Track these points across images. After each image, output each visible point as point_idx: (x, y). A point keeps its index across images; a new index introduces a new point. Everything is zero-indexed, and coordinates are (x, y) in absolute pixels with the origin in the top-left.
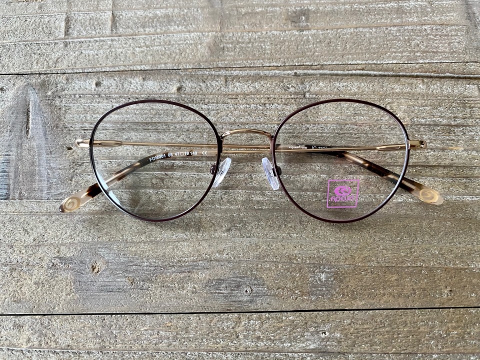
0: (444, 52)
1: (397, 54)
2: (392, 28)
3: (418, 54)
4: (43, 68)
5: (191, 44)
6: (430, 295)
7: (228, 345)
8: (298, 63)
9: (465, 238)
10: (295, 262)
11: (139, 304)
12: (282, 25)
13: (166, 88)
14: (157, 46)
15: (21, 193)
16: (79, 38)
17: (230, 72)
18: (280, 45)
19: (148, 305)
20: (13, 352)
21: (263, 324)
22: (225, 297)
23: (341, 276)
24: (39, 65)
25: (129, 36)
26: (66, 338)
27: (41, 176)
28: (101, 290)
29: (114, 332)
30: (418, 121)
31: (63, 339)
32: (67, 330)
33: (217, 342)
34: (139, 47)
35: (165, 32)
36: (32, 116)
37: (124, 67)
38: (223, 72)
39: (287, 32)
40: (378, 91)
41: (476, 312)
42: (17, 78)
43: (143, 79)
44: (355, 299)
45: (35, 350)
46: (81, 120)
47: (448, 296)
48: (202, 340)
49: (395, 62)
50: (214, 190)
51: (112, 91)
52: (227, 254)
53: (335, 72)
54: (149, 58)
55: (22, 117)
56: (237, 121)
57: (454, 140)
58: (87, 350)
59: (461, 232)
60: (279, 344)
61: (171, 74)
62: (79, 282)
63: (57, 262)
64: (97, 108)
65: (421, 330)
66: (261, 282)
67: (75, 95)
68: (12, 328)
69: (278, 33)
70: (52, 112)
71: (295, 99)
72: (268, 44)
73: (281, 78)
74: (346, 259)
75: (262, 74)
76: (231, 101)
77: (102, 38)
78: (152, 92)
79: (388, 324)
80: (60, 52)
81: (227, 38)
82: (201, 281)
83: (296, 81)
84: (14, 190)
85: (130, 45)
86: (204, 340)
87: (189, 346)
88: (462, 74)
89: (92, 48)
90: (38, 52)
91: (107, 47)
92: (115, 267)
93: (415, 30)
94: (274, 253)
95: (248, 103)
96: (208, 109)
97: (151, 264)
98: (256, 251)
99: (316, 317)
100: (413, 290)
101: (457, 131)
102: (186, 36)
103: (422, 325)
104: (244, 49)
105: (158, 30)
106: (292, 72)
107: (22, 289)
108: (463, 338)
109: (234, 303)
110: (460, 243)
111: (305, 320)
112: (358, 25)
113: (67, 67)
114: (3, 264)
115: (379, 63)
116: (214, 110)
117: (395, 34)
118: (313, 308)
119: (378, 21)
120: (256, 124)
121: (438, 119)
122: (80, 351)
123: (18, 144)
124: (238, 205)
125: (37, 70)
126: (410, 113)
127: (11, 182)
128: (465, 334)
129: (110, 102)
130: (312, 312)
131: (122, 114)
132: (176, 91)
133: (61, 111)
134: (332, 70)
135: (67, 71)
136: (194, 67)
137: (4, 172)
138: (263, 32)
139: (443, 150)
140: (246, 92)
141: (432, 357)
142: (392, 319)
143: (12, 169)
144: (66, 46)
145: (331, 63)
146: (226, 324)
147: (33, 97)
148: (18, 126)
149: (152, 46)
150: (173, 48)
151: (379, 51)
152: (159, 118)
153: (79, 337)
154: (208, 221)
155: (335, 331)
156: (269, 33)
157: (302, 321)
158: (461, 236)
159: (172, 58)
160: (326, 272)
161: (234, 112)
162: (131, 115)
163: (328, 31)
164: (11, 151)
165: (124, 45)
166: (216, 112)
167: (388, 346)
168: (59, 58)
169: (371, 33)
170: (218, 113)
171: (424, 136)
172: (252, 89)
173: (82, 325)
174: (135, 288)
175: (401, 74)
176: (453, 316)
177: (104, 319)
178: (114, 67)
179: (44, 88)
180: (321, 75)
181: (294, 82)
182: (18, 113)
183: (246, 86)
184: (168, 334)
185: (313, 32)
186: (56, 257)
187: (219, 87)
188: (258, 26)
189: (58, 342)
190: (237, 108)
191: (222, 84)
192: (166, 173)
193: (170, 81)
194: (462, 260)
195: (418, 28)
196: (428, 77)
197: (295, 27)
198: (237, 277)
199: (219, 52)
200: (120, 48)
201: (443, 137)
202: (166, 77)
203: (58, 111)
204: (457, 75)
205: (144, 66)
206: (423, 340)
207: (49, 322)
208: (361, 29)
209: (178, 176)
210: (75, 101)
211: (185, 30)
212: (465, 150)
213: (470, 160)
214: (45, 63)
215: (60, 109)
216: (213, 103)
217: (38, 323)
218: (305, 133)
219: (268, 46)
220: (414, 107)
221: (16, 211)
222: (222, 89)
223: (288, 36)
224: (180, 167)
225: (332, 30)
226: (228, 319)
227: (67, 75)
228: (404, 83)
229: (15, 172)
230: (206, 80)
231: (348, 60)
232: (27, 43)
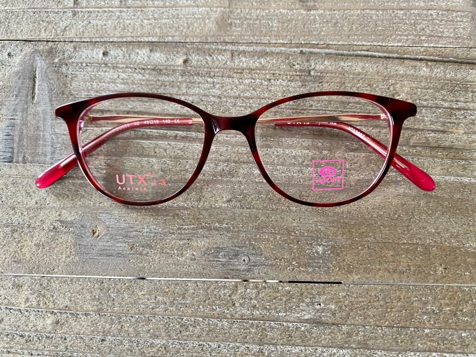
0: (449, 37)
1: (402, 37)
2: (398, 11)
3: (423, 38)
4: (51, 36)
5: (199, 18)
6: (424, 271)
7: (224, 312)
8: (304, 41)
9: (462, 219)
10: (293, 234)
11: (138, 269)
12: (290, 4)
13: (173, 60)
14: (165, 19)
15: (24, 157)
16: (88, 8)
17: (236, 48)
18: (287, 23)
19: (146, 270)
20: (11, 311)
21: (259, 293)
22: (223, 265)
23: (338, 250)
24: (47, 33)
25: (138, 8)
26: (65, 299)
27: (45, 141)
28: (101, 254)
29: (112, 295)
30: (420, 103)
31: (62, 300)
32: (66, 292)
33: (213, 308)
34: (148, 20)
35: (173, 6)
36: (39, 82)
37: (132, 39)
38: (230, 47)
39: (295, 11)
40: (382, 72)
41: (468, 290)
42: (24, 44)
43: (150, 50)
44: (351, 272)
45: (33, 309)
46: (87, 88)
47: (442, 273)
48: (199, 306)
49: (400, 44)
50: (216, 162)
51: (118, 61)
52: (227, 224)
53: (341, 52)
54: (157, 30)
55: (28, 82)
56: (242, 95)
57: (455, 123)
58: (85, 311)
59: (458, 212)
60: (274, 314)
61: (178, 46)
62: (80, 245)
63: (58, 226)
64: (104, 77)
65: (414, 305)
66: (259, 252)
67: (82, 63)
68: (11, 287)
69: (286, 10)
70: (58, 79)
71: (300, 76)
72: (276, 21)
73: (287, 56)
74: (344, 234)
75: (268, 50)
76: (237, 76)
77: (110, 9)
78: (159, 63)
79: (383, 298)
80: (69, 20)
81: (235, 14)
82: (200, 249)
83: (302, 58)
84: (17, 153)
85: (138, 17)
86: (201, 307)
87: (185, 311)
88: (465, 59)
89: (100, 18)
90: (47, 19)
91: (116, 18)
92: (116, 232)
93: (422, 14)
94: (273, 225)
95: (254, 77)
96: (214, 82)
97: (151, 230)
98: (256, 223)
99: (312, 288)
100: (409, 266)
101: (458, 114)
102: (194, 10)
103: (416, 301)
104: (251, 25)
105: (167, 4)
106: (298, 50)
107: (22, 250)
108: (455, 314)
109: (231, 272)
110: (456, 223)
111: (301, 291)
112: (365, 7)
113: (75, 36)
114: (4, 225)
115: (384, 45)
116: (219, 83)
117: (401, 18)
118: (309, 280)
119: (386, 4)
120: (260, 98)
121: (440, 102)
122: (78, 312)
123: (24, 109)
124: (239, 177)
125: (45, 37)
126: (413, 95)
127: (15, 145)
128: (457, 311)
129: (117, 72)
130: (308, 284)
131: (128, 83)
132: (182, 64)
133: (68, 79)
134: (338, 50)
135: (74, 40)
136: (202, 41)
137: (9, 136)
138: (271, 10)
139: (444, 132)
140: (252, 67)
141: (424, 331)
142: (386, 293)
143: (17, 133)
144: (74, 15)
145: (336, 43)
146: (223, 292)
147: (40, 64)
148: (24, 92)
149: (160, 19)
150: (181, 22)
151: (384, 34)
152: (164, 89)
153: (78, 299)
154: (209, 192)
155: (330, 303)
156: (277, 11)
157: (298, 291)
158: (458, 216)
159: (179, 31)
160: (324, 245)
161: (239, 86)
162: (137, 86)
163: (335, 12)
164: (16, 115)
165: (133, 17)
166: (221, 85)
167: (381, 320)
168: (67, 27)
169: (377, 15)
170: (223, 87)
171: (426, 118)
172: (258, 65)
173: (81, 287)
174: (135, 253)
175: (405, 56)
176: (446, 293)
177: (103, 282)
178: (122, 37)
179: (51, 55)
180: (327, 54)
181: (299, 59)
182: (24, 79)
183: (252, 61)
184: (165, 300)
185: (321, 12)
186: (57, 221)
187: (225, 61)
188: (266, 3)
189: (56, 303)
190: (242, 82)
191: (228, 59)
192: (169, 143)
193: (177, 53)
194: (457, 239)
195: (425, 12)
196: (431, 61)
197: (303, 6)
198: (236, 246)
199: (227, 27)
200: (129, 20)
201: (444, 120)
202: (173, 50)
203: (65, 79)
204: (461, 60)
205: (151, 38)
206: (416, 315)
207: (48, 283)
208: (368, 11)
209: (181, 147)
210: (81, 70)
211: (194, 4)
212: (465, 133)
213: (470, 143)
214: (53, 31)
215: (66, 76)
216: (219, 76)
217: (37, 283)
218: (309, 110)
219: (276, 23)
220: (416, 89)
221: (19, 174)
222: (228, 63)
223: (295, 15)
224: (183, 138)
225: (339, 11)
226: (225, 287)
227: (75, 43)
228: (408, 66)
229: (20, 136)
230: (213, 53)
231: (354, 41)
232: (36, 10)
